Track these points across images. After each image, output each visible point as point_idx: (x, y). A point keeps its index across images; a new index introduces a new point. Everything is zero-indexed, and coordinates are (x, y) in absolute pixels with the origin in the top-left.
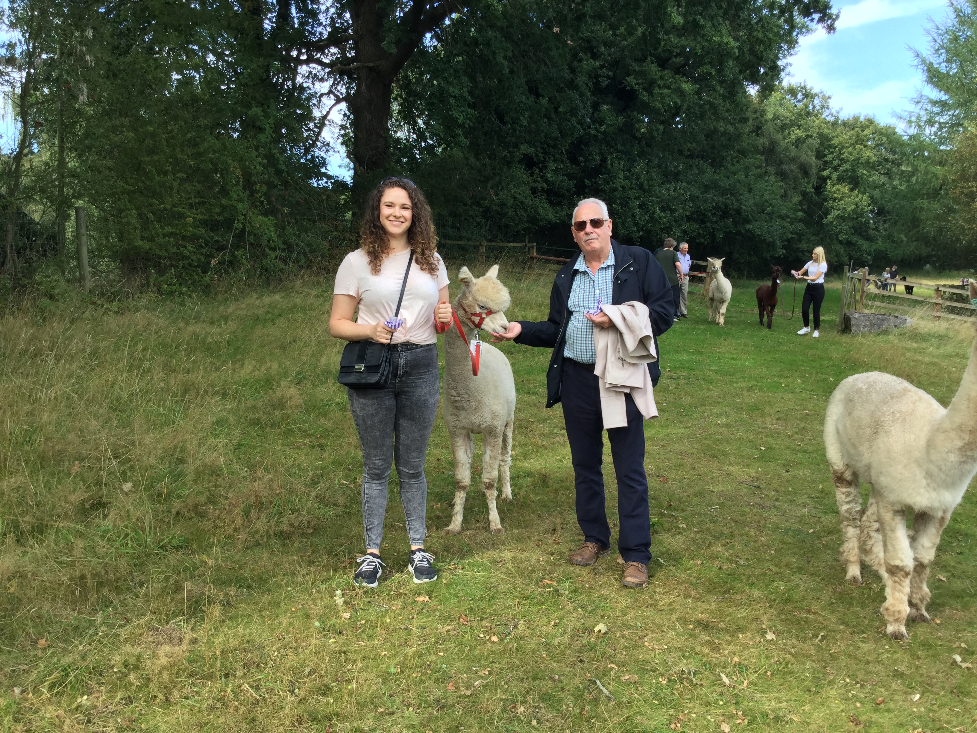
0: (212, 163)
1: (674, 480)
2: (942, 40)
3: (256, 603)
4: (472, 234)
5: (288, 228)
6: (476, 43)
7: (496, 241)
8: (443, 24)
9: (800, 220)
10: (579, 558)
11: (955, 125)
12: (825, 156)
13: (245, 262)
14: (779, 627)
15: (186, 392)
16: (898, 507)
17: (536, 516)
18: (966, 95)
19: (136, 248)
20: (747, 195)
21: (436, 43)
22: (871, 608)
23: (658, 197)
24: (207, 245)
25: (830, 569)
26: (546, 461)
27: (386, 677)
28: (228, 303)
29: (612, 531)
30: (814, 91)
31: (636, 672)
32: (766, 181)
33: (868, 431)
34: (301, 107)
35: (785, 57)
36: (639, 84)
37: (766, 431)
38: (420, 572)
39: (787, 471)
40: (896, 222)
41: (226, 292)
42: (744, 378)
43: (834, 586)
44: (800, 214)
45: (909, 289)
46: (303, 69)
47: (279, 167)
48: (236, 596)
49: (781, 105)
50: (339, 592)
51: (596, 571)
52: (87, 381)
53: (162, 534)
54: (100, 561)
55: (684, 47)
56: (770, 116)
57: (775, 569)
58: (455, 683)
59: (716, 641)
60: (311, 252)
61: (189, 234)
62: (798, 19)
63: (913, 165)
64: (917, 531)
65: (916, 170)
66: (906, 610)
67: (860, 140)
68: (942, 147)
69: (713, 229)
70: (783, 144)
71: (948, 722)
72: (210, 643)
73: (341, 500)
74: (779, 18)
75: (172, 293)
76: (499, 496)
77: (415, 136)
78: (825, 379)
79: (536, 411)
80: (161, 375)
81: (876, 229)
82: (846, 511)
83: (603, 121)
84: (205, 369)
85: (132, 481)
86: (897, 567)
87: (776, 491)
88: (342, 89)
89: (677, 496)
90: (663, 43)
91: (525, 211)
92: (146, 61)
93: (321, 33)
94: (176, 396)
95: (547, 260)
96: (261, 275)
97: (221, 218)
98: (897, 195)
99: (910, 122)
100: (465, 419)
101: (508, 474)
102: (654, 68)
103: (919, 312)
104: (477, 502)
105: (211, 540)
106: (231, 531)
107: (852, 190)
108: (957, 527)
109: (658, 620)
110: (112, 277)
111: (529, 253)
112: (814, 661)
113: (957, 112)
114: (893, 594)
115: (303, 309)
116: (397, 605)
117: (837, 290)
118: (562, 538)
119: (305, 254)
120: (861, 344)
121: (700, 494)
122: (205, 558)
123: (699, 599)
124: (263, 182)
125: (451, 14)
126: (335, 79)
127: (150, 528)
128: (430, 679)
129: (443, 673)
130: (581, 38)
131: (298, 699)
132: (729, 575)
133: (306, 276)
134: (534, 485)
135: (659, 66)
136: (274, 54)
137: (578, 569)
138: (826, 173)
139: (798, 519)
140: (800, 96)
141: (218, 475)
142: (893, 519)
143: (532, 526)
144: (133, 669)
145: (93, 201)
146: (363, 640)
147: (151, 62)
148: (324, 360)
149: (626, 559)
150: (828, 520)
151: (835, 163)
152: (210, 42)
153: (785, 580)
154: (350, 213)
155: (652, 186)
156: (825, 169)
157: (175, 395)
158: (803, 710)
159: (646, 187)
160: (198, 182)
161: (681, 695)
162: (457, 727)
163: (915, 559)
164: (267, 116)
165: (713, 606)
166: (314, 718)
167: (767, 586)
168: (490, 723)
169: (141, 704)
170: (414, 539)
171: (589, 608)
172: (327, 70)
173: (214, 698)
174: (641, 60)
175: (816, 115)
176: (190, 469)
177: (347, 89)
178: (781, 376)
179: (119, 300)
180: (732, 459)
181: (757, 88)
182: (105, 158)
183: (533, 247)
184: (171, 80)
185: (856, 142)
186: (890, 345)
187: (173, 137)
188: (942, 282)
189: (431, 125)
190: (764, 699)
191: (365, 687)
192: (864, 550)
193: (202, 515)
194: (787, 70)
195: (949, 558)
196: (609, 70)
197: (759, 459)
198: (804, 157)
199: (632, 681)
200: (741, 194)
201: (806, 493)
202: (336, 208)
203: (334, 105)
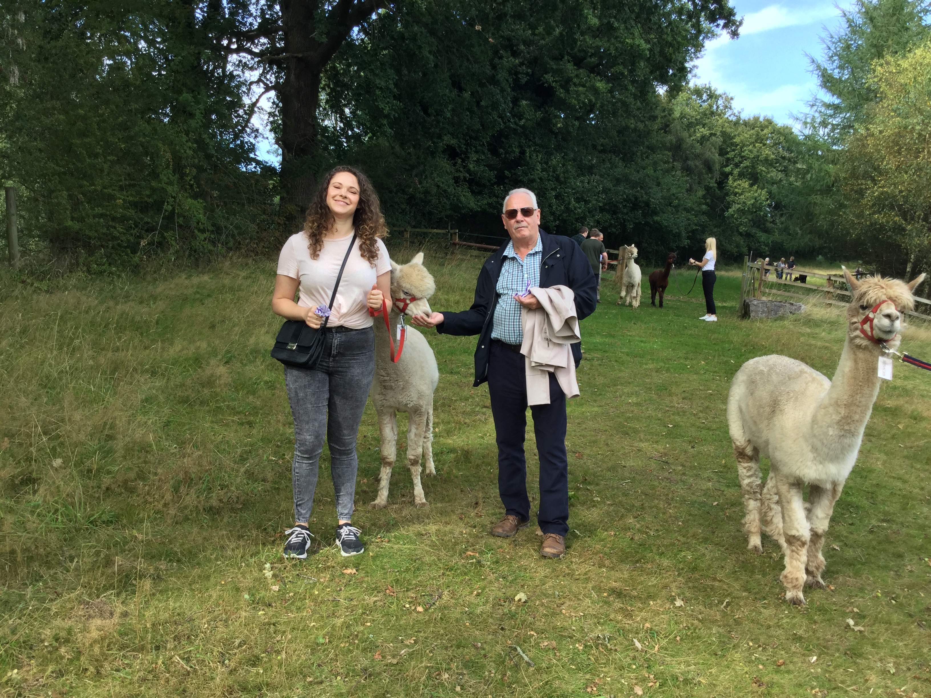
0: (142, 146)
1: (589, 455)
2: (836, 48)
3: (186, 577)
4: (397, 220)
5: (217, 210)
6: (402, 37)
7: (420, 228)
8: (370, 18)
9: (704, 213)
10: (500, 530)
11: (847, 127)
12: (727, 153)
13: (174, 243)
14: (687, 594)
15: (114, 371)
16: (791, 480)
17: (459, 491)
18: (856, 100)
19: (66, 228)
20: (655, 189)
21: (363, 37)
22: (771, 575)
23: (573, 189)
24: (136, 226)
25: (733, 539)
26: (468, 438)
27: (315, 647)
28: (157, 282)
29: (531, 504)
30: (718, 92)
31: (554, 639)
32: (673, 176)
33: (768, 409)
34: (231, 93)
35: (691, 59)
36: (556, 81)
37: (673, 409)
38: (347, 545)
39: (693, 447)
40: (791, 216)
41: (155, 272)
42: (653, 360)
43: (737, 555)
44: (704, 207)
45: (803, 279)
46: (233, 58)
47: (209, 151)
48: (167, 570)
49: (687, 105)
50: (268, 566)
51: (516, 543)
52: (16, 358)
53: (92, 510)
54: (31, 535)
55: (599, 48)
56: (677, 114)
57: (683, 539)
58: (382, 653)
59: (629, 608)
60: (239, 234)
61: (118, 216)
62: (705, 24)
63: (808, 163)
64: (812, 503)
65: (811, 168)
66: (803, 577)
67: (760, 139)
68: (834, 148)
69: (624, 219)
70: (689, 141)
71: (842, 682)
72: (141, 616)
73: (269, 476)
74: (687, 23)
75: (101, 273)
76: (423, 471)
77: (342, 125)
78: (727, 361)
79: (458, 389)
80: (90, 353)
81: (773, 222)
82: (748, 485)
83: (522, 115)
84: (135, 348)
85: (62, 457)
86: (794, 536)
87: (683, 466)
88: (271, 78)
89: (591, 471)
90: (579, 43)
91: (448, 199)
92: (78, 46)
93: (251, 24)
94: (106, 374)
95: (469, 246)
96: (190, 255)
97: (150, 200)
98: (794, 190)
99: (805, 123)
100: (392, 399)
101: (431, 450)
102: (570, 66)
103: (813, 299)
104: (402, 477)
105: (141, 515)
106: (160, 506)
107: (751, 185)
108: (849, 499)
109: (574, 589)
110: (41, 256)
111: (451, 239)
112: (719, 626)
113: (848, 115)
114: (791, 562)
115: (232, 289)
116: (325, 577)
117: (737, 278)
118: (484, 511)
119: (233, 236)
120: (759, 328)
121: (613, 469)
122: (135, 533)
123: (613, 568)
124: (194, 166)
125: (378, 9)
126: (265, 68)
127: (80, 504)
128: (357, 648)
129: (371, 642)
130: (502, 37)
131: (228, 670)
132: (641, 545)
133: (234, 258)
134: (457, 461)
135: (575, 65)
136: (206, 42)
137: (499, 542)
138: (728, 169)
139: (703, 492)
140: (705, 97)
141: (147, 452)
142: (789, 492)
143: (456, 499)
144: (64, 642)
145: (24, 181)
146: (292, 612)
147: (83, 47)
148: (252, 340)
149: (545, 530)
150: (730, 492)
151: (737, 160)
152: (142, 30)
153: (692, 549)
154: (278, 197)
155: (568, 178)
156: (728, 166)
157: (104, 373)
158: (711, 673)
159: (562, 179)
160: (129, 165)
161: (597, 660)
162: (384, 694)
163: (812, 530)
164: (197, 102)
165: (626, 575)
166: (244, 689)
167: (676, 555)
168: (416, 689)
169: (71, 678)
170: (342, 514)
171: (510, 578)
172: (256, 60)
173: (145, 670)
174: (559, 58)
175: (719, 115)
176: (119, 444)
177: (276, 78)
178: (686, 359)
179: (49, 279)
180: (642, 435)
181: (665, 88)
182: (36, 139)
183: (455, 233)
184: (102, 64)
185: (756, 141)
186: (786, 330)
187: (104, 121)
188: (833, 272)
189: (357, 115)
190: (674, 662)
191: (295, 658)
192: (765, 521)
193: (132, 491)
194: (694, 72)
195: (842, 529)
196: (527, 67)
197: (666, 436)
198: (708, 154)
199: (551, 647)
200: (650, 188)
201: (710, 468)
202: (265, 192)
203: (263, 93)
